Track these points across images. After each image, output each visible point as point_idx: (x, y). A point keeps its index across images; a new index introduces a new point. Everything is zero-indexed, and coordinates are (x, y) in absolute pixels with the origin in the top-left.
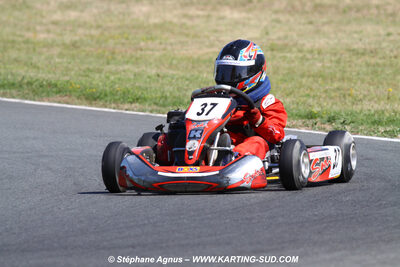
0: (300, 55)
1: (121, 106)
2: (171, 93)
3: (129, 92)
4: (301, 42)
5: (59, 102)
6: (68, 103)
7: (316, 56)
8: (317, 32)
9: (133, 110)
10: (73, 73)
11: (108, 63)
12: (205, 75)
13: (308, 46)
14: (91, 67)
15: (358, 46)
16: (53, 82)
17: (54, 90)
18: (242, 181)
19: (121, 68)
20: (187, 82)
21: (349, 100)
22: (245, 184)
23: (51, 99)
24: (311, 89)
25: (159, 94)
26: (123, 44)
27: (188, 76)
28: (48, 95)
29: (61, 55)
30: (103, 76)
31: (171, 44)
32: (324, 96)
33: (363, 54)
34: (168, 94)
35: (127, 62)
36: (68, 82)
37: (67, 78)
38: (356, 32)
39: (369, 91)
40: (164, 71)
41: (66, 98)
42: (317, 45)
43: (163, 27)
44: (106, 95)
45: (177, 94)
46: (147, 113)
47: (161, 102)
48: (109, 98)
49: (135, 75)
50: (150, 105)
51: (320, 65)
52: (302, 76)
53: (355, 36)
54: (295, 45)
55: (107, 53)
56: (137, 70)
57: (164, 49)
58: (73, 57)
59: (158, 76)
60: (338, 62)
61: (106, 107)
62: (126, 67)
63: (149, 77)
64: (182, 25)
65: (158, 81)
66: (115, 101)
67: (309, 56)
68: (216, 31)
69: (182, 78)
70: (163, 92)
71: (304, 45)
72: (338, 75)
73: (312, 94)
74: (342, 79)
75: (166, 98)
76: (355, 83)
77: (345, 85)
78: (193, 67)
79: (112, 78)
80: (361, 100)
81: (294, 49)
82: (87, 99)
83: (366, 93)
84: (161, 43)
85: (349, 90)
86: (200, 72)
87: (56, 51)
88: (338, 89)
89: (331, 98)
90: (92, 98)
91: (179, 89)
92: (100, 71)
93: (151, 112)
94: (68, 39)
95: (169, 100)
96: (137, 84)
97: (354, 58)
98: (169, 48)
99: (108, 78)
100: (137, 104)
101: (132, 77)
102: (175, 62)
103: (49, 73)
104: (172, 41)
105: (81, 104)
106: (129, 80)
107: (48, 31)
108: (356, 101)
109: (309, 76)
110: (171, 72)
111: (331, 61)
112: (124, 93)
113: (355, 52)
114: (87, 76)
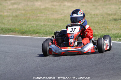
0: (91, 16)
1: (32, 35)
2: (49, 30)
3: (35, 30)
4: (91, 12)
5: (12, 35)
6: (15, 35)
7: (96, 16)
8: (96, 8)
9: (36, 36)
10: (16, 25)
11: (28, 21)
12: (59, 24)
13: (93, 13)
14: (22, 23)
15: (110, 12)
16: (10, 28)
17: (10, 31)
18: (88, 51)
19: (32, 23)
20: (54, 27)
21: (107, 30)
22: (89, 52)
23: (9, 34)
24: (95, 27)
25: (45, 31)
26: (32, 15)
27: (54, 24)
28: (8, 33)
29: (12, 20)
30: (26, 26)
31: (48, 14)
32: (99, 29)
33: (111, 15)
34: (48, 31)
35: (34, 21)
36: (14, 28)
37: (14, 27)
38: (109, 8)
39: (114, 27)
40: (46, 23)
41: (14, 33)
42: (96, 13)
43: (45, 9)
44: (27, 32)
45: (50, 30)
46: (41, 37)
47: (45, 33)
48: (28, 33)
49: (37, 25)
50: (42, 35)
51: (97, 19)
52: (92, 23)
53: (109, 9)
54: (89, 13)
55: (27, 18)
56: (37, 23)
57: (46, 16)
58: (16, 20)
59: (44, 25)
60: (103, 18)
61: (27, 36)
62: (34, 22)
63: (41, 25)
64: (52, 8)
65: (44, 27)
66: (30, 34)
67: (93, 16)
68: (63, 10)
69: (52, 25)
70: (46, 30)
71: (91, 13)
72: (103, 22)
73: (95, 29)
74: (105, 23)
75: (47, 32)
76: (109, 25)
77: (106, 25)
78: (56, 22)
79: (29, 26)
80: (111, 30)
81: (89, 14)
82: (21, 33)
83: (112, 27)
84: (45, 14)
85: (107, 27)
86: (58, 23)
87: (10, 18)
88: (103, 27)
89: (101, 30)
90: (23, 33)
91: (51, 29)
92: (25, 24)
93: (42, 36)
94: (14, 14)
95: (48, 33)
96: (37, 28)
97: (108, 17)
98: (47, 16)
99: (28, 26)
100: (38, 35)
101: (36, 26)
102: (50, 20)
103: (8, 25)
104: (48, 13)
105: (19, 35)
106: (35, 27)
107: (8, 12)
108: (109, 30)
109: (94, 23)
110: (48, 24)
111: (101, 18)
112: (33, 31)
113: (109, 15)
114: (21, 26)
